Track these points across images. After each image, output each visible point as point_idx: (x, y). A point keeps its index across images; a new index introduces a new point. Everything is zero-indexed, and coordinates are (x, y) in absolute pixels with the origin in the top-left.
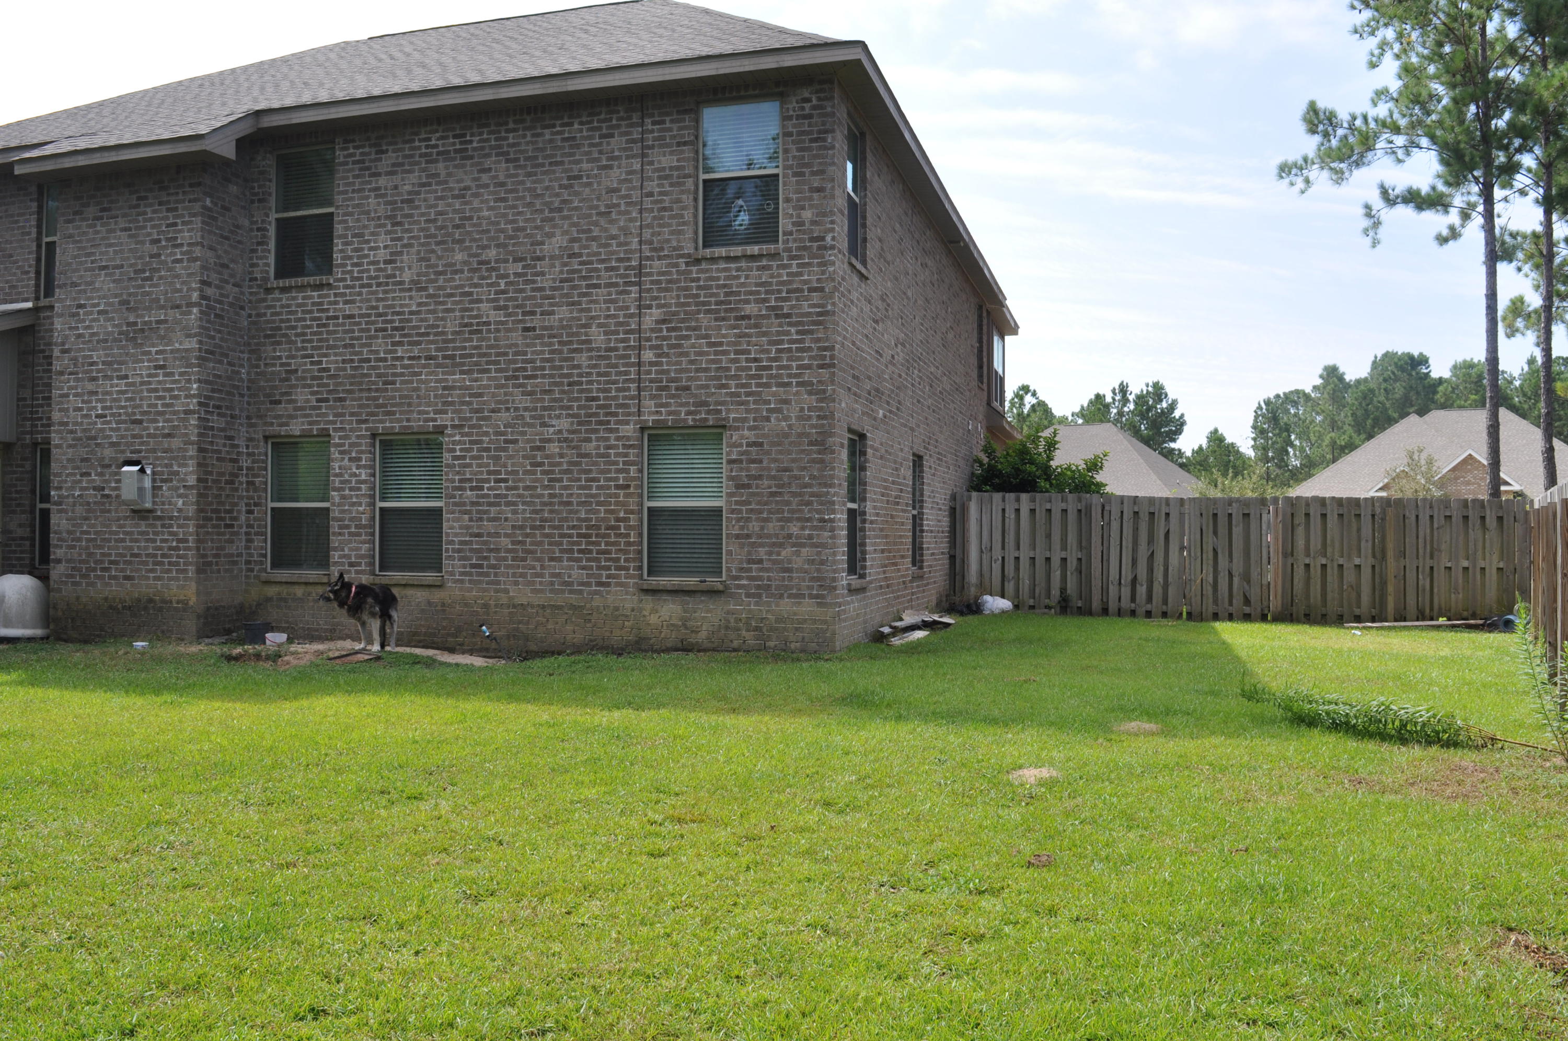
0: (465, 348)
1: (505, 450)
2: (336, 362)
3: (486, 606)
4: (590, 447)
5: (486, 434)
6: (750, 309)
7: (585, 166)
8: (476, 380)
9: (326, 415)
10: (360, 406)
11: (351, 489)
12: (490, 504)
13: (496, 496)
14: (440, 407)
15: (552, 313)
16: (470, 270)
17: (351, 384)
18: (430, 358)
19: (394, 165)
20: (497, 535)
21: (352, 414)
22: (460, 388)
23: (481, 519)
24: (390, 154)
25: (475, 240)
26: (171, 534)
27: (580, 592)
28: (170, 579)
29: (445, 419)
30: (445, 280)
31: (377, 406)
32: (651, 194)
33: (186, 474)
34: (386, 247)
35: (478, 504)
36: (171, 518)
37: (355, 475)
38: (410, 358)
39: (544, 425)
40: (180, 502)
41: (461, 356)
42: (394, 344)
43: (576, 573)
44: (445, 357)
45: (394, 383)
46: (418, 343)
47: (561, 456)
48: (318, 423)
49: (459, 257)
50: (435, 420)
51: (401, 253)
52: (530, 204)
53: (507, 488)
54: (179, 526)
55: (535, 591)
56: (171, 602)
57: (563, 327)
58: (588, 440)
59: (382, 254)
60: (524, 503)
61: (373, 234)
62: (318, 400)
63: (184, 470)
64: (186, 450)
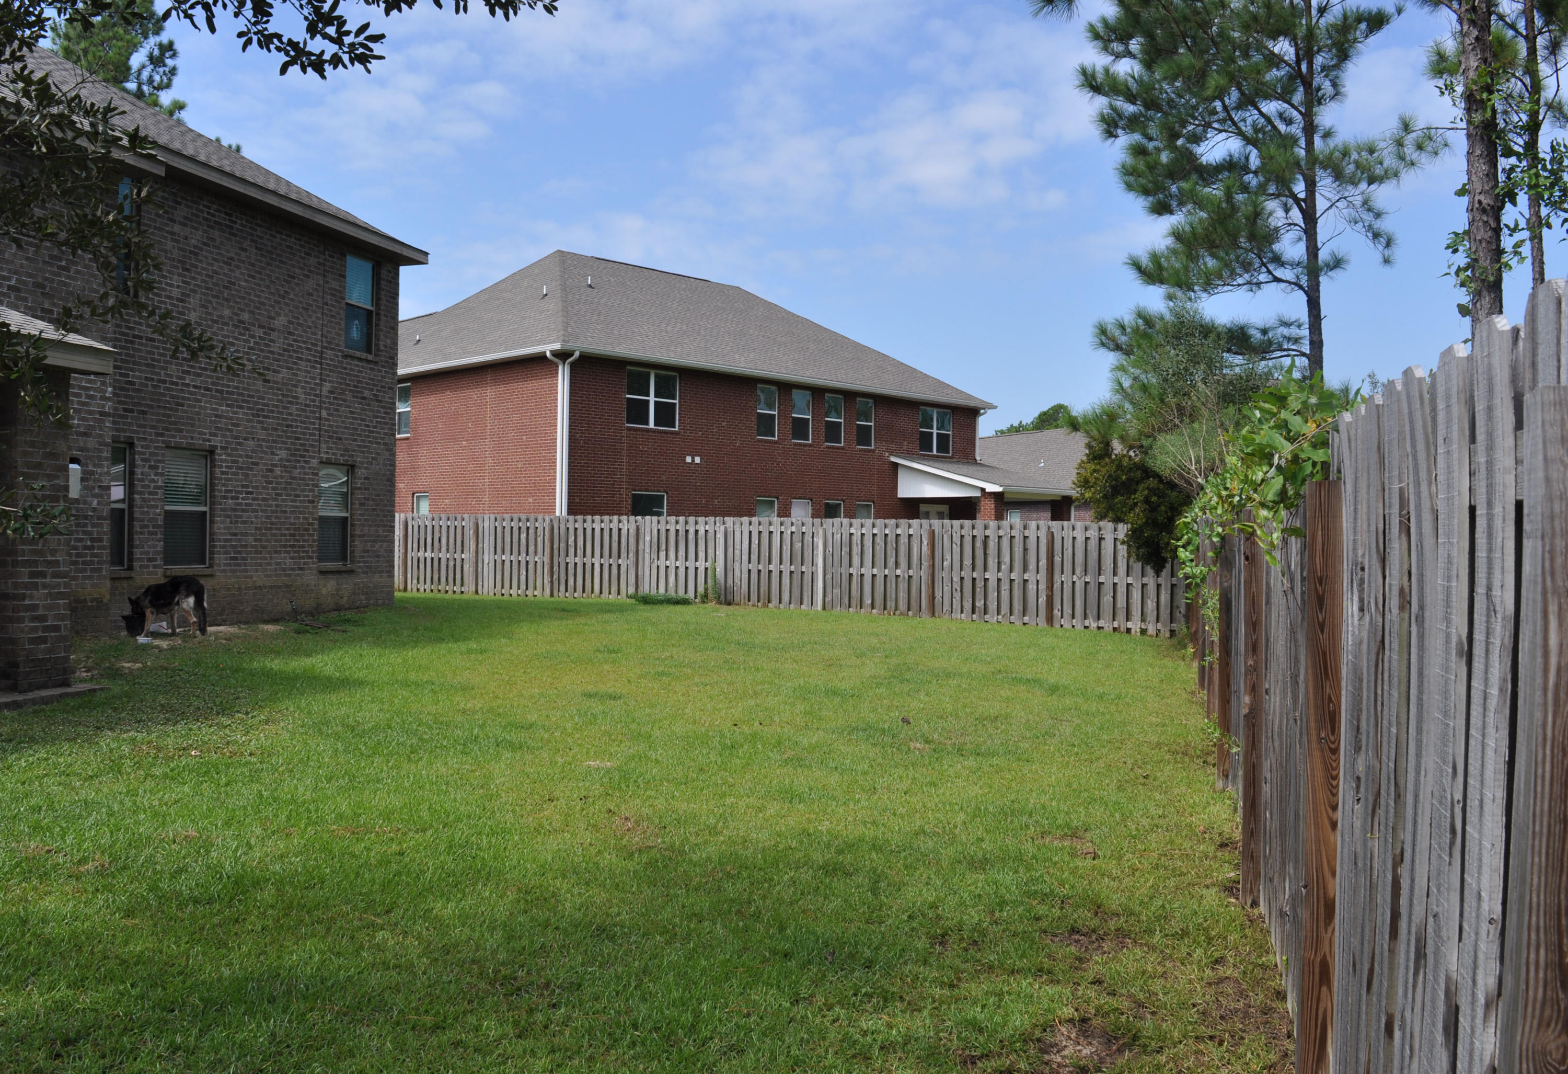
0: (229, 386)
1: (251, 469)
2: (140, 378)
3: (240, 589)
4: (296, 472)
5: (241, 456)
6: (367, 393)
7: (297, 271)
8: (236, 413)
9: (131, 424)
10: (158, 421)
11: (150, 493)
12: (243, 511)
13: (246, 504)
14: (213, 431)
15: (278, 372)
16: (234, 325)
17: (152, 400)
18: (207, 389)
19: (185, 218)
20: (246, 534)
21: (152, 427)
22: (226, 418)
23: (237, 522)
24: (182, 207)
25: (237, 303)
26: (85, 533)
27: (290, 575)
28: (84, 578)
29: (217, 441)
30: (218, 329)
31: (170, 423)
32: (327, 304)
33: (101, 475)
34: (178, 287)
35: (235, 510)
36: (86, 517)
37: (153, 481)
38: (195, 387)
39: (273, 453)
40: (95, 502)
41: (228, 392)
42: (184, 372)
43: (288, 561)
44: (217, 391)
45: (182, 405)
46: (199, 375)
47: (282, 477)
48: (124, 431)
49: (227, 312)
50: (209, 441)
51: (189, 296)
52: (268, 287)
53: (253, 499)
54: (93, 525)
55: (266, 576)
56: (85, 601)
57: (284, 384)
58: (295, 467)
59: (175, 292)
60: (262, 511)
61: (169, 272)
62: (125, 410)
63: (99, 470)
64: (101, 451)
